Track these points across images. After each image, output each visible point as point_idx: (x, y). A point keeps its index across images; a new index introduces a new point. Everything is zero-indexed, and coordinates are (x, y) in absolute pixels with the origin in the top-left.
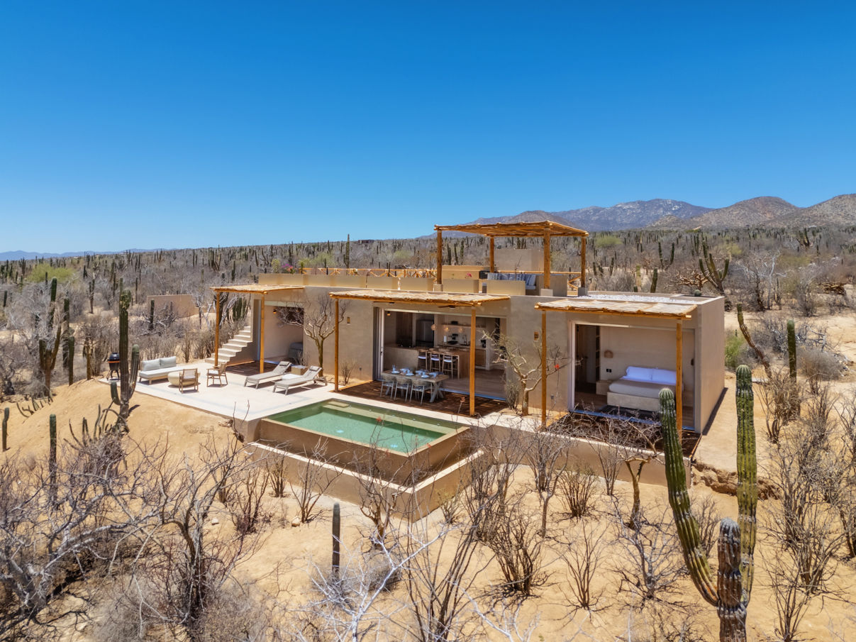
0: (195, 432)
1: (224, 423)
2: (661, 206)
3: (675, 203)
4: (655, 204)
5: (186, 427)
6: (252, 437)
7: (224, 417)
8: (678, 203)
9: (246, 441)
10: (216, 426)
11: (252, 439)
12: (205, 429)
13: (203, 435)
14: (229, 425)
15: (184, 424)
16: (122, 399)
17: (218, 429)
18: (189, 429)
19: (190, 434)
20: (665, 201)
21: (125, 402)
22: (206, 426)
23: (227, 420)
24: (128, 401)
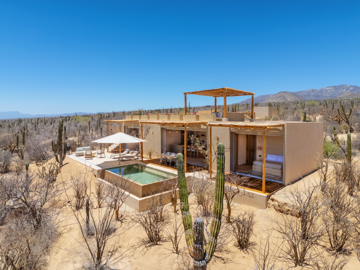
0: (81, 173)
2: (344, 88)
3: (351, 86)
4: (341, 87)
7: (92, 168)
8: (353, 87)
9: (97, 178)
14: (92, 171)
15: (78, 170)
16: (60, 160)
17: (89, 173)
20: (346, 86)
22: (84, 171)
24: (62, 162)
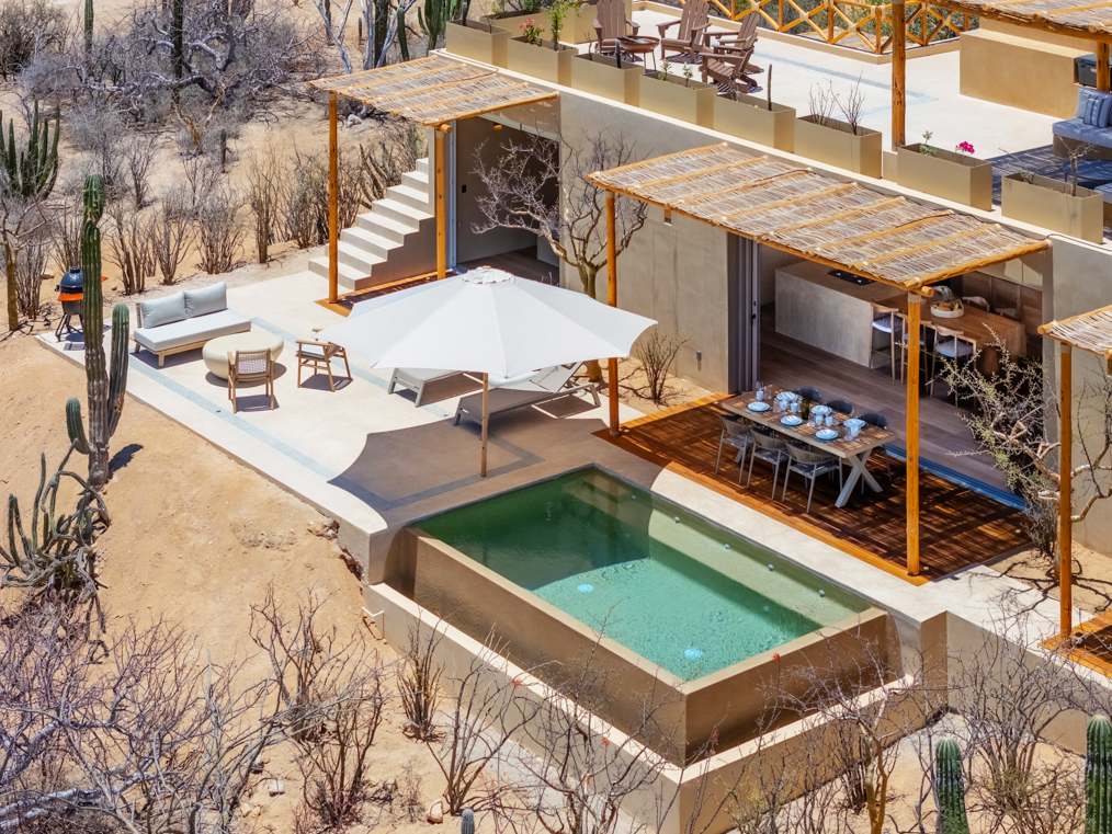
0: (254, 544)
1: (319, 528)
5: (235, 529)
6: (381, 571)
7: (322, 511)
9: (365, 581)
10: (301, 532)
11: (381, 578)
12: (276, 539)
13: (272, 553)
14: (331, 532)
15: (232, 517)
16: (93, 439)
17: (306, 541)
18: (242, 534)
19: (244, 549)
21: (99, 445)
22: (280, 532)
23: (328, 521)
24: (106, 441)
